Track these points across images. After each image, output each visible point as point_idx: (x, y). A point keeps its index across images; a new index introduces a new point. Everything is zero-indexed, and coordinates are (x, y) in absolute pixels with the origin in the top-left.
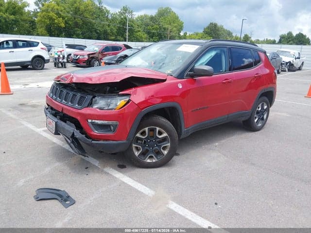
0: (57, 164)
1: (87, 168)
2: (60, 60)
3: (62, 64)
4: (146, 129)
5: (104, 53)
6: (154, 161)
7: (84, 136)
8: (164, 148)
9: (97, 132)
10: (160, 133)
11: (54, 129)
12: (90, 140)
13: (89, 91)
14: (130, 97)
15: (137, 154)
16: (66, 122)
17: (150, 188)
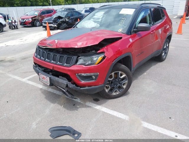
0: (52, 105)
1: (74, 105)
2: (13, 24)
3: (14, 26)
4: (113, 74)
5: (42, 16)
6: (118, 93)
7: (75, 85)
8: (124, 84)
9: (83, 81)
10: (121, 75)
11: (49, 82)
12: (79, 88)
13: (70, 52)
14: (104, 54)
15: (107, 91)
16: (58, 77)
17: (123, 113)
